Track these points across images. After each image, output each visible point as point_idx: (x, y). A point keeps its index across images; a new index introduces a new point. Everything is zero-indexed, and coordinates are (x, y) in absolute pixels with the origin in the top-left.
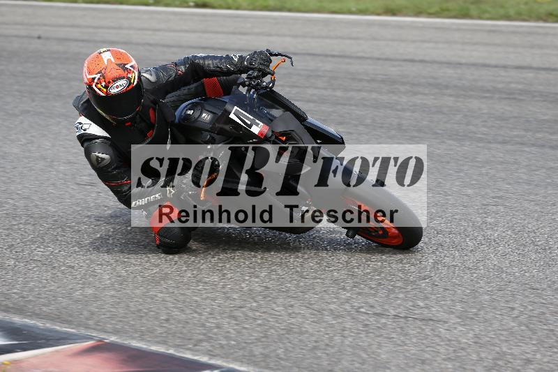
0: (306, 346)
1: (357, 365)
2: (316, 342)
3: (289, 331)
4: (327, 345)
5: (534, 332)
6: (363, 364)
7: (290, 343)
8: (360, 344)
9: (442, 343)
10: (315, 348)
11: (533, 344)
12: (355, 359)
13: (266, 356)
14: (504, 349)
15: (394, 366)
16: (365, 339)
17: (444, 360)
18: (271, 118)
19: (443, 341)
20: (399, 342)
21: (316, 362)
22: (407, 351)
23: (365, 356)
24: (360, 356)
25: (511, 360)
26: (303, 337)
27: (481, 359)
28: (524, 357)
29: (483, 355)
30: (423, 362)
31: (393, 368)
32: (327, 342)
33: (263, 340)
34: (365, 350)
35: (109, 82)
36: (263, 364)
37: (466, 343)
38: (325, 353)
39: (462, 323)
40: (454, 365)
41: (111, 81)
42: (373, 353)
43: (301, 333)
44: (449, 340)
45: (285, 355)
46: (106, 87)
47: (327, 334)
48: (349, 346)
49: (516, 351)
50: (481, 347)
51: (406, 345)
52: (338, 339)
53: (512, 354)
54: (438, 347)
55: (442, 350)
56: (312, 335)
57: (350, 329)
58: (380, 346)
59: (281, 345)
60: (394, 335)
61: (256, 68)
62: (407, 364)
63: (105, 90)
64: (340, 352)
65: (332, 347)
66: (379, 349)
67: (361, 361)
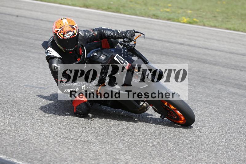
0: (32, 149)
1: (53, 159)
2: (36, 147)
3: (24, 141)
4: (41, 149)
5: (131, 150)
6: (55, 159)
7: (24, 147)
8: (55, 150)
9: (91, 152)
10: (35, 150)
11: (130, 156)
12: (52, 156)
13: (12, 152)
14: (117, 157)
15: (69, 160)
16: (58, 148)
17: (91, 159)
18: (132, 61)
19: (92, 151)
20: (73, 150)
21: (35, 156)
22: (75, 154)
23: (57, 155)
24: (55, 155)
25: (120, 162)
26: (30, 145)
27: (107, 161)
28: (125, 161)
29: (108, 159)
30: (82, 160)
31: (69, 161)
32: (41, 147)
33: (12, 144)
34: (57, 153)
35: (65, 33)
36: (10, 155)
37: (102, 153)
38: (39, 153)
39: (101, 144)
40: (95, 162)
41: (66, 32)
42: (61, 154)
43: (30, 143)
44: (94, 151)
45: (21, 152)
46: (63, 35)
47: (42, 144)
48: (50, 150)
49: (122, 158)
50: (107, 155)
51: (75, 152)
52: (46, 147)
53: (120, 159)
54: (89, 154)
55: (91, 155)
56: (34, 144)
57: (52, 143)
58: (64, 151)
59: (20, 148)
60: (71, 147)
61: (127, 37)
62: (74, 160)
63: (62, 36)
64: (46, 152)
65: (43, 150)
66: (63, 152)
67: (55, 157)
